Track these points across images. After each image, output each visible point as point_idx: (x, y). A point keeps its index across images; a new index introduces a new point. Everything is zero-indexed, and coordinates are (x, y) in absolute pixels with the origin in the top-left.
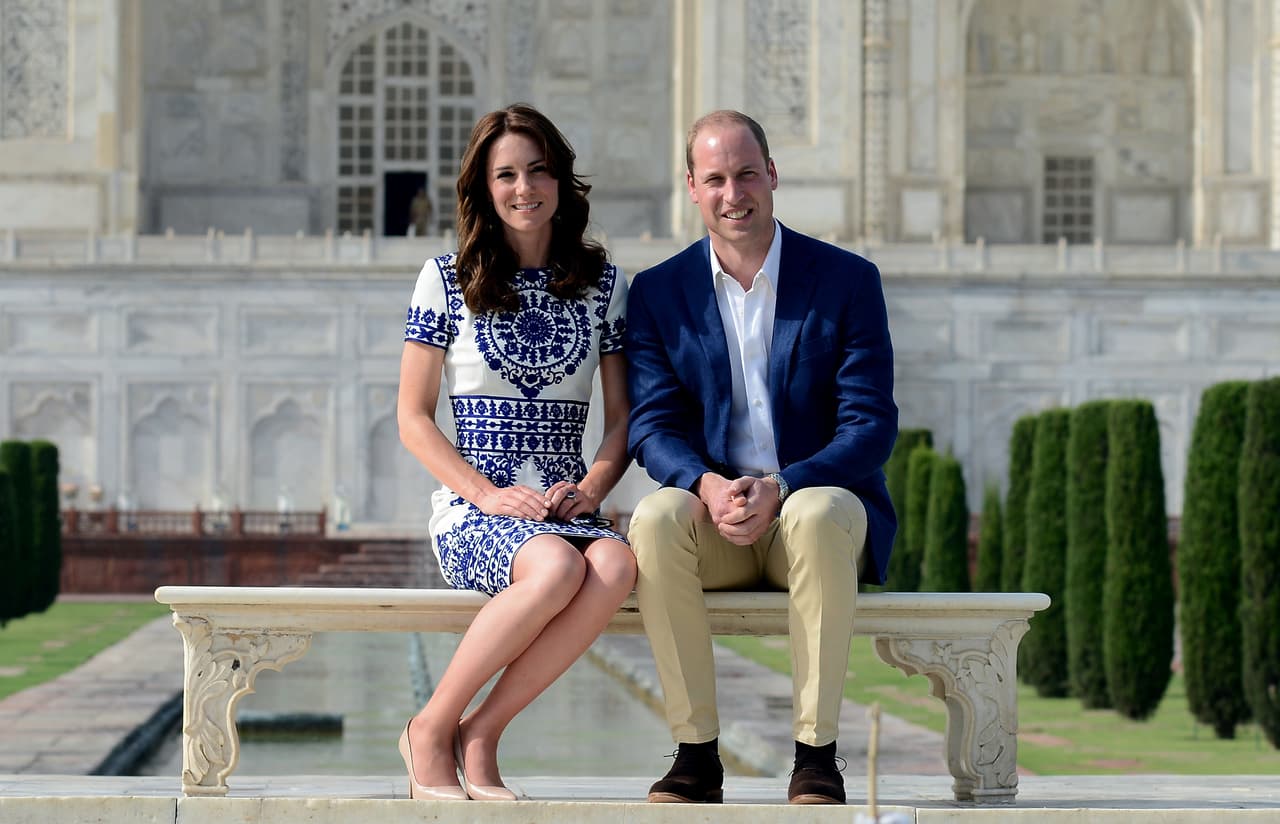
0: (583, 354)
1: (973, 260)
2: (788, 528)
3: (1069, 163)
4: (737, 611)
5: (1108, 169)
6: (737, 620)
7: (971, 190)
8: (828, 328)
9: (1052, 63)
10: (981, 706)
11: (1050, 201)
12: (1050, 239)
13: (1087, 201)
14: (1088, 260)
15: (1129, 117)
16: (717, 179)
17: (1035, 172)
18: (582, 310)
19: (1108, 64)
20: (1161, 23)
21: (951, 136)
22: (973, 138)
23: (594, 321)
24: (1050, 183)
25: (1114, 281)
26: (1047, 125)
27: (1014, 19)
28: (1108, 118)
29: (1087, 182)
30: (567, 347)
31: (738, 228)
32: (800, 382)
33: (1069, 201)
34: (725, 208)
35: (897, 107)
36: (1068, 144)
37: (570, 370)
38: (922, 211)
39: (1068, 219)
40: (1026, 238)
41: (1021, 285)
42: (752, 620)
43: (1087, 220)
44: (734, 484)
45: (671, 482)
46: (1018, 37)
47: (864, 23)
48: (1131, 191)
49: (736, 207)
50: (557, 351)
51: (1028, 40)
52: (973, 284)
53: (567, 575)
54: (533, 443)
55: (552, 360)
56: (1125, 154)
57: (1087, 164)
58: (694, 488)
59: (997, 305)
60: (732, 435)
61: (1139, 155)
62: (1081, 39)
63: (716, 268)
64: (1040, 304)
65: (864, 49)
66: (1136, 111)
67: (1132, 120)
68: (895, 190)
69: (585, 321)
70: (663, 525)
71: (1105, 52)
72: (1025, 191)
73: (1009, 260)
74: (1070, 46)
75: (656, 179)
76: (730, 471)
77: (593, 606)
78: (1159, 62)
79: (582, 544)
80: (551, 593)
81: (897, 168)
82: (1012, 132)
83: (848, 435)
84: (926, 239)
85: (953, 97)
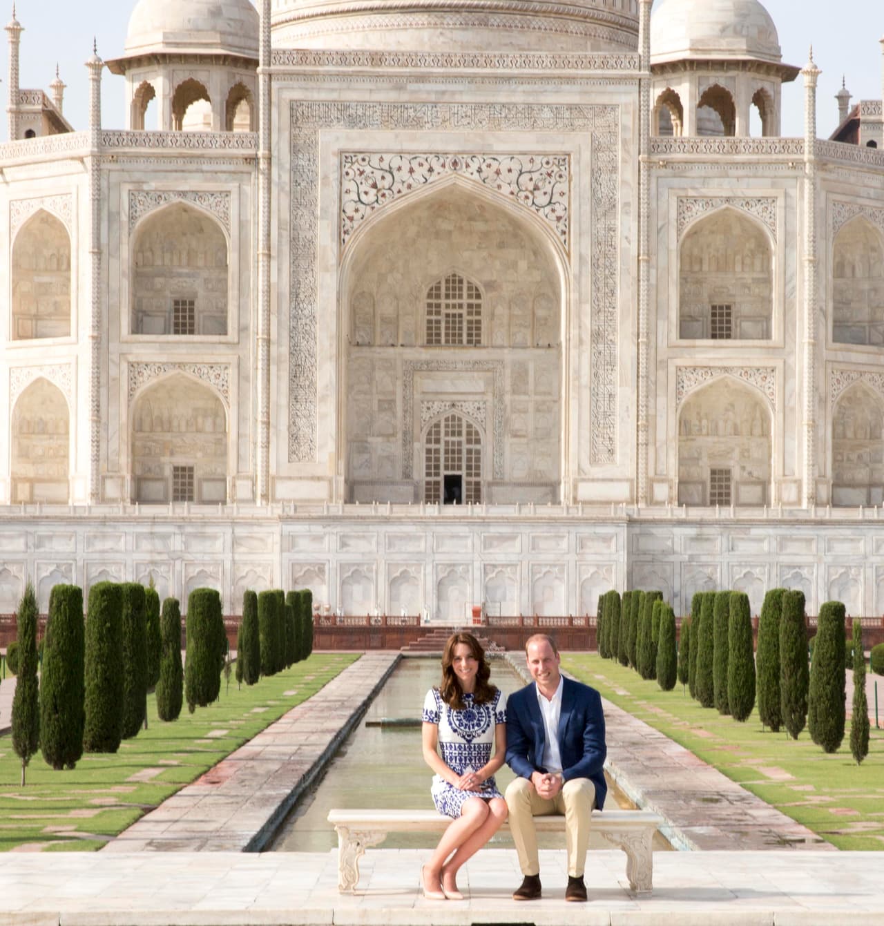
0: (488, 725)
1: (681, 513)
2: (565, 796)
3: (721, 471)
4: (547, 823)
5: (736, 474)
6: (547, 827)
7: (680, 483)
8: (580, 717)
9: (714, 431)
10: (638, 858)
11: (713, 487)
12: (713, 503)
13: (728, 487)
14: (727, 513)
15: (745, 453)
16: (536, 662)
17: (707, 475)
18: (488, 708)
19: (736, 432)
20: (758, 415)
21: (673, 461)
22: (682, 461)
23: (492, 712)
24: (713, 480)
25: (738, 522)
26: (712, 456)
27: (698, 414)
28: (736, 454)
29: (728, 479)
30: (482, 723)
31: (545, 679)
32: (570, 737)
33: (721, 487)
34: (539, 672)
35: (651, 449)
36: (721, 464)
37: (484, 732)
38: (661, 491)
39: (720, 495)
40: (703, 504)
41: (701, 523)
42: (553, 827)
43: (728, 494)
44: (544, 776)
45: (521, 775)
46: (700, 421)
47: (638, 416)
48: (746, 483)
49: (543, 672)
50: (478, 725)
51: (704, 422)
52: (681, 523)
53: (482, 814)
54: (471, 760)
55: (476, 728)
56: (743, 468)
57: (728, 472)
58: (530, 779)
59: (691, 531)
60: (545, 756)
61: (749, 468)
62: (726, 421)
63: (538, 693)
64: (707, 531)
65: (638, 426)
66: (748, 451)
67: (746, 454)
68: (650, 483)
69: (489, 713)
70: (518, 794)
71: (735, 427)
72: (703, 483)
73: (695, 513)
74: (721, 424)
75: (554, 478)
76: (543, 771)
77: (492, 824)
78: (757, 431)
79: (487, 800)
80: (476, 821)
81: (651, 474)
82: (698, 459)
83: (588, 758)
84: (662, 503)
85: (674, 445)
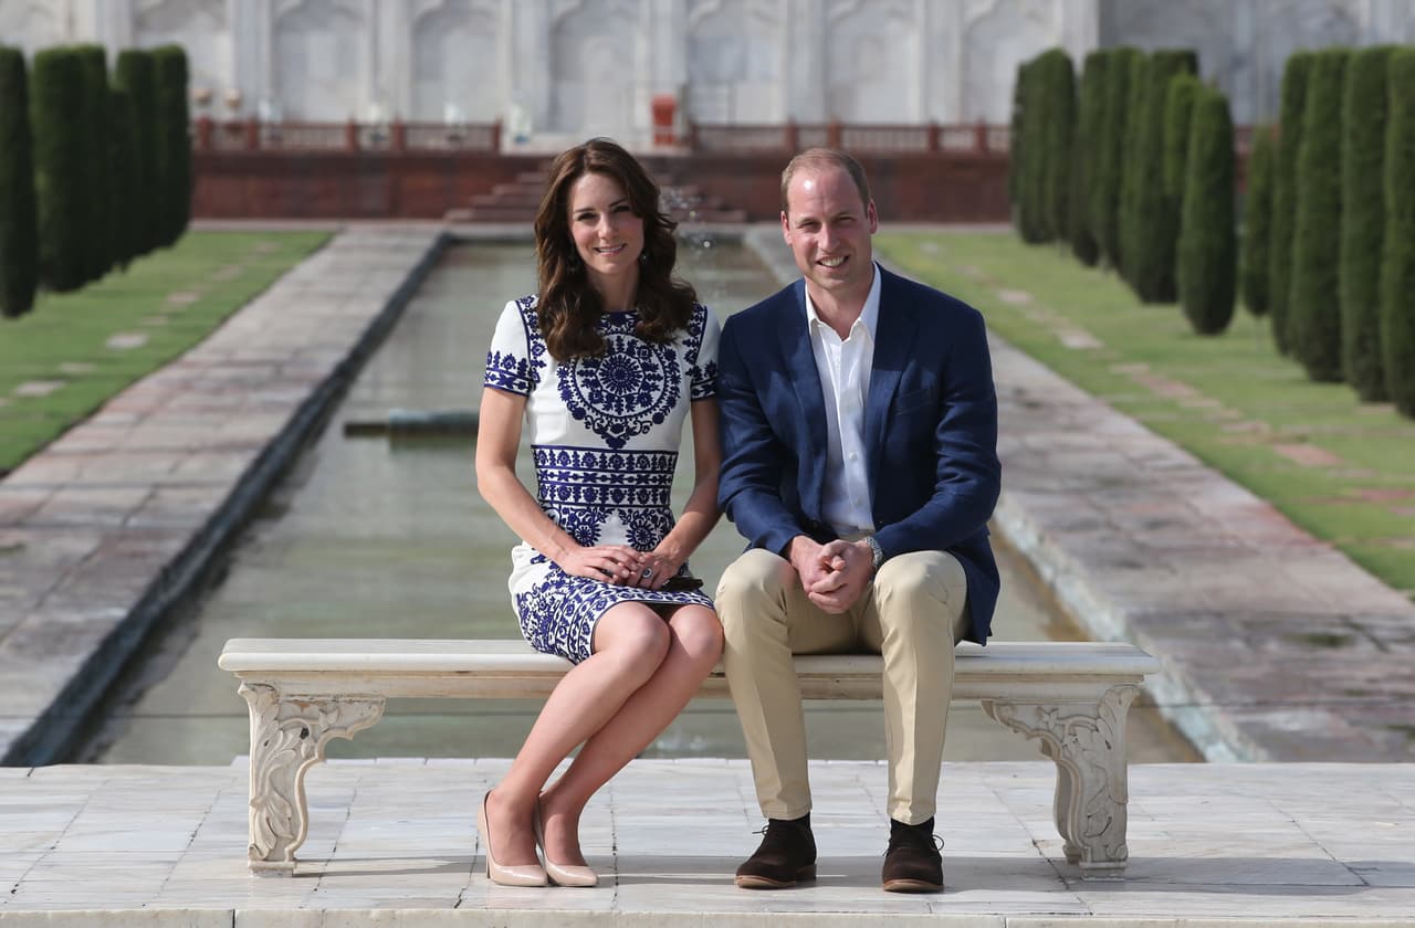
0: (672, 402)
2: (881, 598)
4: (832, 676)
6: (832, 685)
8: (929, 379)
10: (1088, 774)
16: (811, 225)
18: (671, 355)
23: (684, 366)
30: (655, 395)
31: (831, 276)
32: (899, 436)
34: (819, 255)
37: (658, 419)
42: (848, 685)
45: (761, 544)
49: (831, 255)
50: (645, 399)
53: (650, 646)
54: (618, 496)
55: (638, 408)
58: (785, 552)
60: (829, 490)
63: (811, 315)
69: (673, 367)
70: (751, 595)
76: (822, 531)
77: (678, 676)
79: (665, 612)
80: (633, 666)
83: (947, 494)
